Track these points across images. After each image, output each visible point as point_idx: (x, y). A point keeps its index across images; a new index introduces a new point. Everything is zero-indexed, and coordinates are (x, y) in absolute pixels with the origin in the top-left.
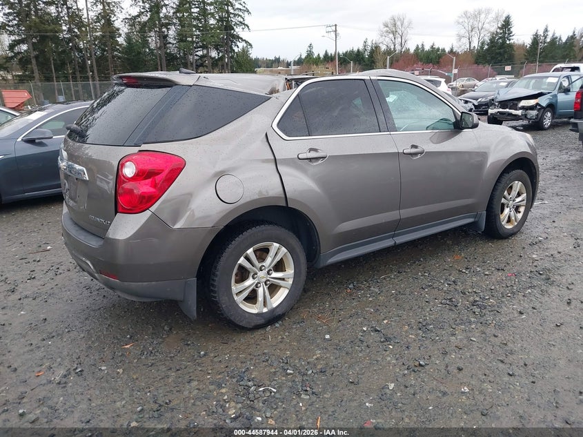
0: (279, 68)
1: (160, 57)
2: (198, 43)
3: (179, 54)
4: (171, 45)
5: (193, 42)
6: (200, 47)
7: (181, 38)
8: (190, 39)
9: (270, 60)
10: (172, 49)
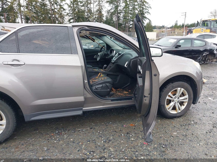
0: (164, 29)
1: (116, 24)
2: (130, 19)
3: (123, 23)
4: (121, 20)
5: (128, 19)
6: (131, 21)
7: (125, 17)
8: (128, 18)
9: (160, 26)
10: (121, 22)
